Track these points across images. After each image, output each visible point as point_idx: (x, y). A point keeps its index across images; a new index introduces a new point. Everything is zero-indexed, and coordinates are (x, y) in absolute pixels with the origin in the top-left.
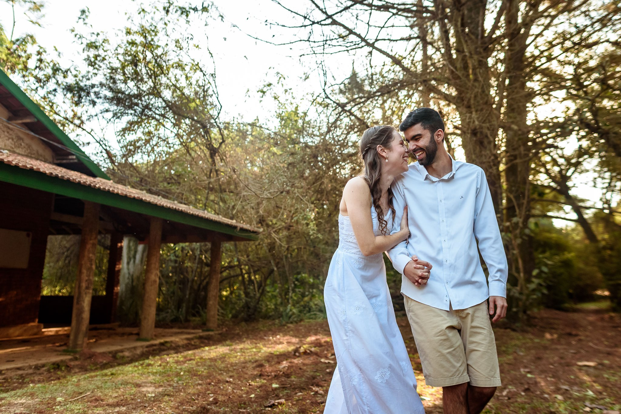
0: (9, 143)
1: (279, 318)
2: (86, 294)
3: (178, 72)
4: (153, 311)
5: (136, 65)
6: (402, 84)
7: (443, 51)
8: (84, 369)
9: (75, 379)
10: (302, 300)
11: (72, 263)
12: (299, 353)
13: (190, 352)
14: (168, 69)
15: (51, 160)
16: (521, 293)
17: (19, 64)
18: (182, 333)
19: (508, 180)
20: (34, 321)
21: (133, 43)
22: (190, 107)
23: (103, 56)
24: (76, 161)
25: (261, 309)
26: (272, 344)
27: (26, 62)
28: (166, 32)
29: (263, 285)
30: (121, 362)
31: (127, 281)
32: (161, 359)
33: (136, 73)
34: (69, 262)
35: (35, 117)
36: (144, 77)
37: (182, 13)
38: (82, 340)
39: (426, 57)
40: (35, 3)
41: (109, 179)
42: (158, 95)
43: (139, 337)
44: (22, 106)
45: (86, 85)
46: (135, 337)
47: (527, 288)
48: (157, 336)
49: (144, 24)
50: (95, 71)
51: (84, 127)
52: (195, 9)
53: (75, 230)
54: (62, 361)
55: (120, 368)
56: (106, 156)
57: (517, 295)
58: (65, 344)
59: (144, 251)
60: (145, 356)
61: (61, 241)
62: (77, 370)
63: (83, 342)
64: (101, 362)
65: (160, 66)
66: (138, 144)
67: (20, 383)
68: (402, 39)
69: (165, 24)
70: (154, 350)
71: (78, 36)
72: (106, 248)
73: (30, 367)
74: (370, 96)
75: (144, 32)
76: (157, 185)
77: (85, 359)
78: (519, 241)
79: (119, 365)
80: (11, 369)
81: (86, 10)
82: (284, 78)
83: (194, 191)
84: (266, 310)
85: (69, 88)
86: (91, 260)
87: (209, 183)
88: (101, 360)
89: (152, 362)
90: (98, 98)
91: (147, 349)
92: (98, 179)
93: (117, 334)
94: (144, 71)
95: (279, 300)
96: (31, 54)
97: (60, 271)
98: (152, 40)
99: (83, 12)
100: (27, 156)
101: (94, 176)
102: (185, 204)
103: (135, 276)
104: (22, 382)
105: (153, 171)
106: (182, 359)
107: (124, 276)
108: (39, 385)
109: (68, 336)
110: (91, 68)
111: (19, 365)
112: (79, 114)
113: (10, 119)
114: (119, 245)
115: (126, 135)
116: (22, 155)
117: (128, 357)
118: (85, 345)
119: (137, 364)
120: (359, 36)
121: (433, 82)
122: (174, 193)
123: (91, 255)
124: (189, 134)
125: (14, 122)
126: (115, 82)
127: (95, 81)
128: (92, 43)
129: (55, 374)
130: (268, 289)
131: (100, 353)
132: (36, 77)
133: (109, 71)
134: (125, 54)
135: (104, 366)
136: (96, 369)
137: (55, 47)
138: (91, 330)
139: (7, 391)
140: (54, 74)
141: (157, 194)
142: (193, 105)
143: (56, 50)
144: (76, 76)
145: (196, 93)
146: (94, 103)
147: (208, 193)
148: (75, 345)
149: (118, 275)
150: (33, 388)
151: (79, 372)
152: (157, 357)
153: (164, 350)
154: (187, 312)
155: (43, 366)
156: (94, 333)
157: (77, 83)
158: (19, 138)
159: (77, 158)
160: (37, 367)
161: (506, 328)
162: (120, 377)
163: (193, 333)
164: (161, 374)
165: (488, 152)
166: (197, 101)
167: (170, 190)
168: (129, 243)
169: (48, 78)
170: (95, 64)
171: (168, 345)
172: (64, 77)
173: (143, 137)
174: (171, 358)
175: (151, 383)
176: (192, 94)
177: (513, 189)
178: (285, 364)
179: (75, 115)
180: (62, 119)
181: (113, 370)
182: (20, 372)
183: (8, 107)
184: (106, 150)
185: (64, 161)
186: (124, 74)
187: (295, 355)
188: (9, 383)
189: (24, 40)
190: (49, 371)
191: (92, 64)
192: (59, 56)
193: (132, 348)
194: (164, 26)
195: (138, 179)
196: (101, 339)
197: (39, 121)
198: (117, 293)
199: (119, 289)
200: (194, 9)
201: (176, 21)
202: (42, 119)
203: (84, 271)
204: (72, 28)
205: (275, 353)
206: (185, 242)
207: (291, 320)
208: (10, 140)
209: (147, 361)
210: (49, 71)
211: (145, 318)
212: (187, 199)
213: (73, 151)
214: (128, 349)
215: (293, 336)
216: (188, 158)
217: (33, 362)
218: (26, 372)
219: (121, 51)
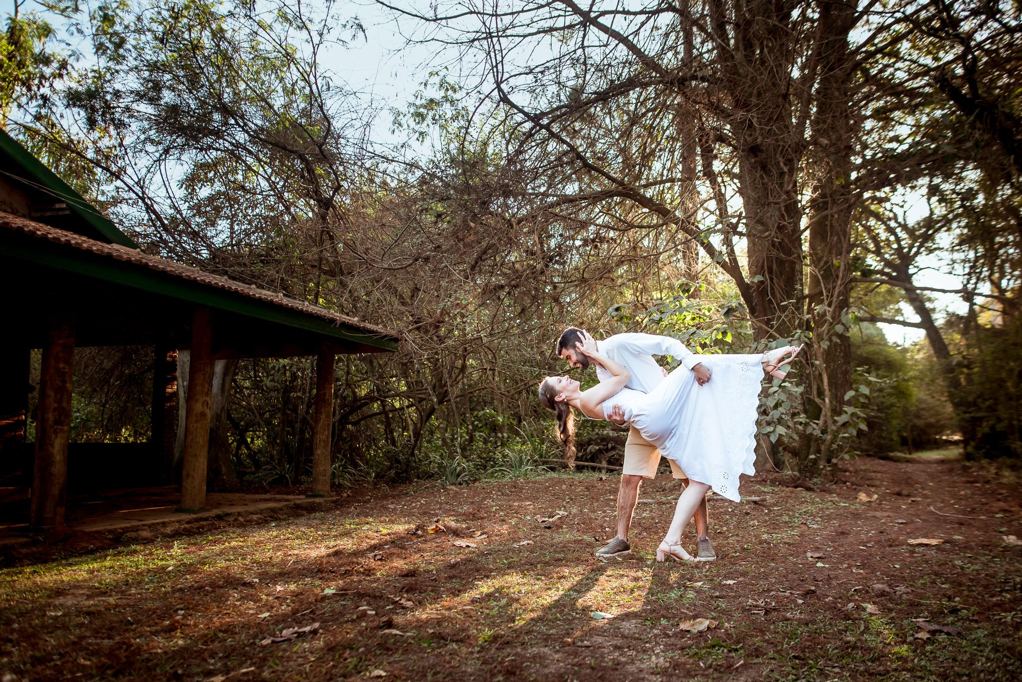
16: (824, 432)
47: (835, 422)
57: (817, 432)
78: (825, 345)
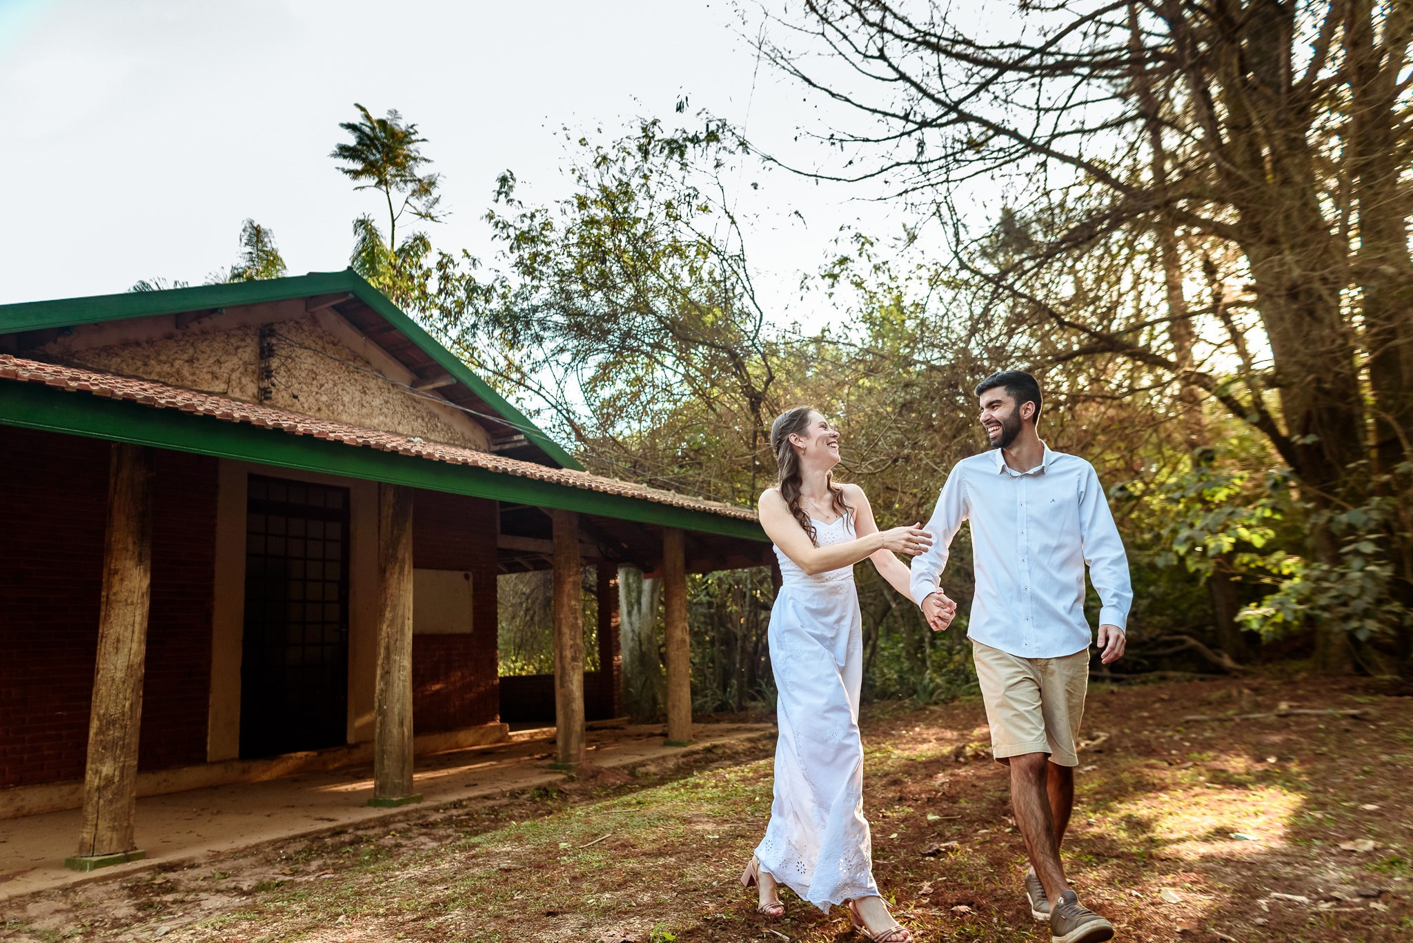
0: (418, 424)
1: (910, 695)
2: (573, 669)
3: (675, 260)
4: (686, 693)
5: (604, 261)
6: (1116, 217)
7: (1199, 133)
8: (588, 797)
9: (579, 811)
10: (951, 660)
11: (536, 619)
12: (966, 758)
13: (762, 762)
14: (656, 261)
15: (485, 446)
17: (413, 290)
18: (738, 730)
19: (1375, 386)
20: (493, 720)
21: (592, 222)
22: (704, 324)
23: (545, 252)
24: (525, 443)
25: (874, 681)
26: (908, 742)
27: (425, 285)
28: (648, 191)
29: (873, 636)
30: (646, 783)
31: (631, 644)
32: (714, 775)
33: (603, 275)
34: (532, 618)
35: (453, 376)
36: (618, 280)
37: (672, 152)
38: (579, 749)
39: (1160, 155)
40: (420, 181)
41: (584, 470)
42: (646, 309)
43: (666, 738)
44: (429, 358)
45: (522, 310)
46: (661, 740)
48: (697, 737)
49: (607, 183)
50: (535, 283)
51: (528, 383)
52: (695, 140)
53: (538, 563)
54: (550, 783)
55: (649, 792)
56: (568, 429)
58: (550, 756)
59: (653, 591)
60: (684, 770)
61: (516, 585)
62: (577, 798)
63: (579, 750)
64: (613, 784)
65: (642, 256)
66: (619, 404)
67: (492, 821)
68: (1104, 126)
69: (645, 177)
70: (695, 761)
71: (500, 225)
72: (588, 590)
73: (503, 794)
74: (1052, 252)
75: (609, 198)
76: (663, 472)
77: (587, 780)
79: (643, 787)
80: (475, 798)
81: (508, 174)
82: (872, 244)
83: (730, 475)
84: (884, 683)
85: (496, 320)
86: (574, 611)
87: (754, 458)
88: (612, 780)
89: (702, 782)
90: (544, 329)
91: (684, 760)
92: (564, 471)
93: (629, 736)
94: (616, 269)
95: (906, 665)
96: (429, 270)
97: (519, 634)
98: (626, 210)
99: (504, 180)
100: (448, 444)
101: (559, 467)
102: (715, 500)
103: (643, 636)
104: (495, 819)
105: (653, 447)
106: (751, 775)
107: (625, 636)
108: (527, 823)
109: (552, 741)
110: (528, 279)
111: (486, 792)
112: (517, 363)
113: (414, 385)
114: (612, 582)
115: (598, 389)
116: (441, 443)
117: (655, 774)
118: (582, 755)
119: (675, 784)
120: (1014, 134)
121: (1182, 203)
122: (694, 484)
123: (573, 603)
124: (706, 373)
125: (420, 389)
126: (569, 298)
127: (536, 300)
128: (523, 233)
129: (544, 804)
130: (881, 643)
131: (609, 769)
132: (442, 309)
133: (557, 278)
134: (582, 243)
135: (619, 791)
136: (607, 795)
137: (465, 251)
138: (589, 729)
139: (476, 834)
140: (469, 298)
141: (665, 486)
142: (709, 318)
143: (468, 256)
144: (504, 296)
145: (710, 297)
146: (539, 339)
147: (754, 477)
148: (568, 757)
149: (618, 635)
150: (518, 827)
151: (581, 801)
152: (707, 773)
153: (713, 761)
154: (741, 694)
155: (523, 792)
156: (592, 735)
157: (507, 309)
158: (433, 416)
159: (527, 438)
160: (514, 795)
161: (1401, 695)
162: (654, 807)
163: (757, 730)
164: (721, 800)
165: (1327, 332)
166: (716, 310)
167: (685, 478)
168: (627, 579)
169: (461, 305)
170: (535, 270)
171: (720, 752)
172: (487, 301)
173: (628, 390)
174: (732, 774)
175: (708, 816)
176: (704, 299)
177: (1390, 402)
178: (941, 778)
179: (510, 364)
180: (490, 374)
181: (641, 795)
182: (490, 803)
183: (408, 364)
184: (568, 419)
185: (507, 446)
186: (584, 281)
187: (957, 761)
188: (476, 820)
189: (411, 247)
190: (532, 800)
191: (529, 271)
192: (474, 264)
193: (658, 759)
194: (643, 181)
195: (629, 465)
196: (606, 745)
197: (459, 382)
198: (619, 666)
199: (621, 658)
200: (692, 141)
201: (661, 168)
202: (464, 378)
203: (566, 630)
204: (487, 212)
205: (919, 760)
206: (723, 569)
207: (934, 698)
208: (420, 420)
209: (691, 780)
210: (461, 294)
211: (674, 706)
212: (717, 490)
213: (518, 426)
214: (652, 761)
215: (946, 728)
216: (712, 417)
217: (507, 787)
218: (498, 802)
219: (574, 239)
